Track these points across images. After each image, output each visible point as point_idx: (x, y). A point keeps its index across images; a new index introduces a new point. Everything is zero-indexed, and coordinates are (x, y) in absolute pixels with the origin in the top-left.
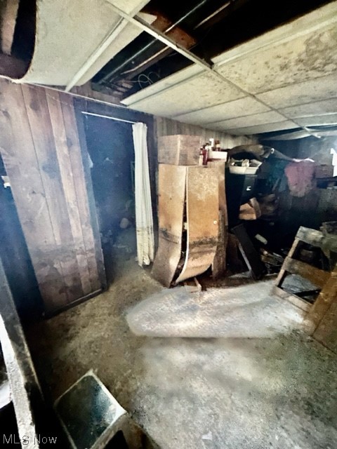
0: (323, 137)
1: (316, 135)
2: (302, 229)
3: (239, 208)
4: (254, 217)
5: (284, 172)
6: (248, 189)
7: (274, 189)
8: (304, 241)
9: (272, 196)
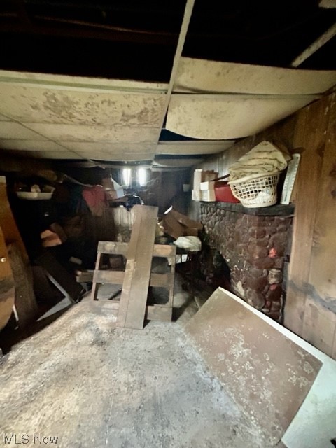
0: (106, 168)
1: (100, 166)
2: (101, 243)
3: (40, 236)
4: (59, 242)
5: (81, 196)
6: (46, 215)
7: (77, 211)
8: (105, 252)
9: (76, 218)
